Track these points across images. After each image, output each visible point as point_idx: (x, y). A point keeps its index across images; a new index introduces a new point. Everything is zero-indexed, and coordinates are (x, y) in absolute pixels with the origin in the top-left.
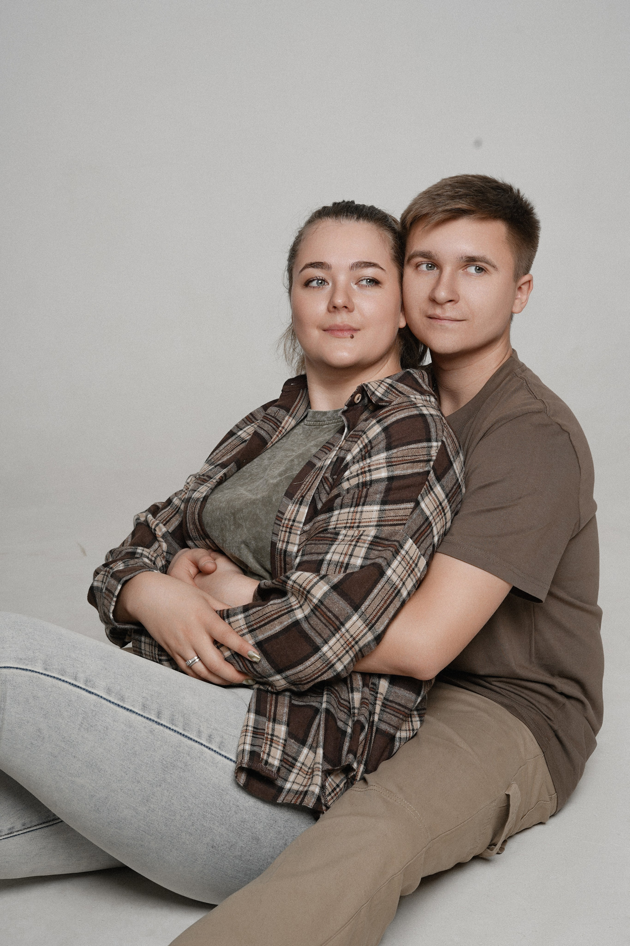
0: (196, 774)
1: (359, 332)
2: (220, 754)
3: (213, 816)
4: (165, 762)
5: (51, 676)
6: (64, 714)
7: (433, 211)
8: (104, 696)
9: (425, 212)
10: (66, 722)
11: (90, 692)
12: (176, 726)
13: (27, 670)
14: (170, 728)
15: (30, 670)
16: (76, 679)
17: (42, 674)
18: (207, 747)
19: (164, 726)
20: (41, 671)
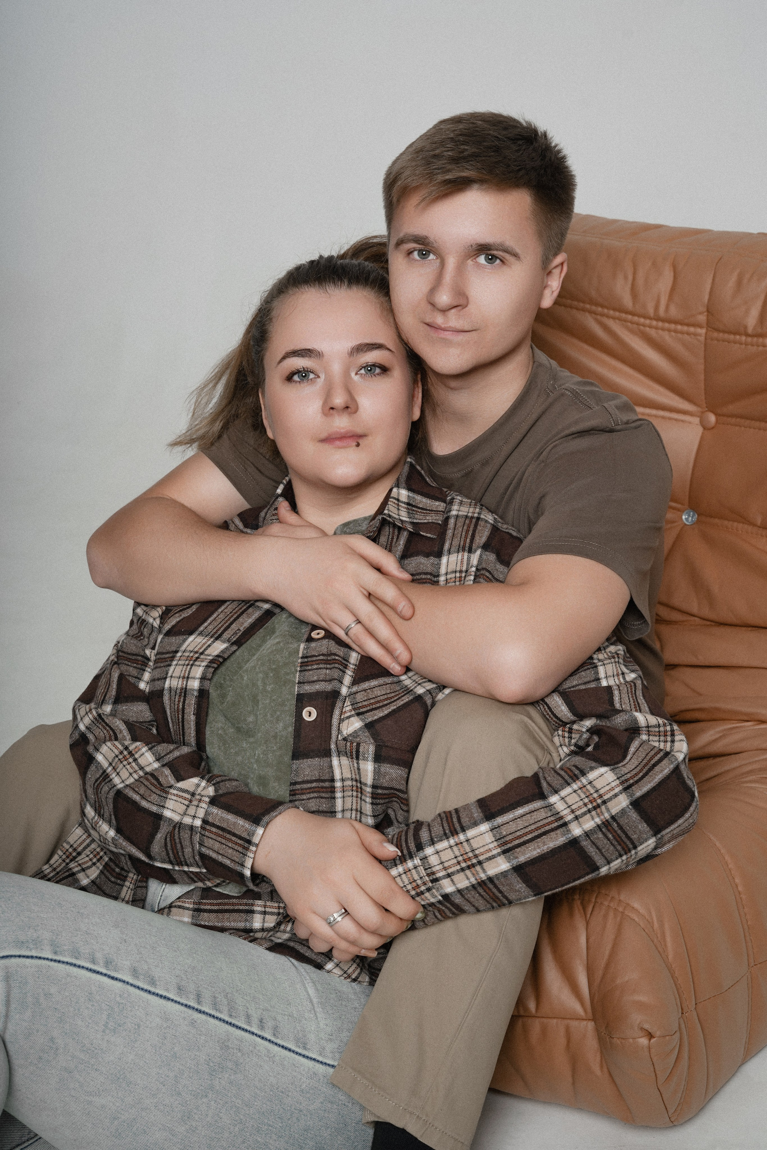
0: (250, 1076)
1: (364, 438)
2: (276, 1044)
3: (270, 1128)
4: (212, 1064)
5: (63, 962)
6: (84, 1014)
8: (131, 981)
10: (87, 1024)
11: (113, 978)
12: (220, 1012)
13: (32, 957)
14: (213, 1016)
15: (36, 957)
16: (93, 962)
17: (51, 960)
18: (259, 1036)
19: (207, 1014)
20: (50, 957)
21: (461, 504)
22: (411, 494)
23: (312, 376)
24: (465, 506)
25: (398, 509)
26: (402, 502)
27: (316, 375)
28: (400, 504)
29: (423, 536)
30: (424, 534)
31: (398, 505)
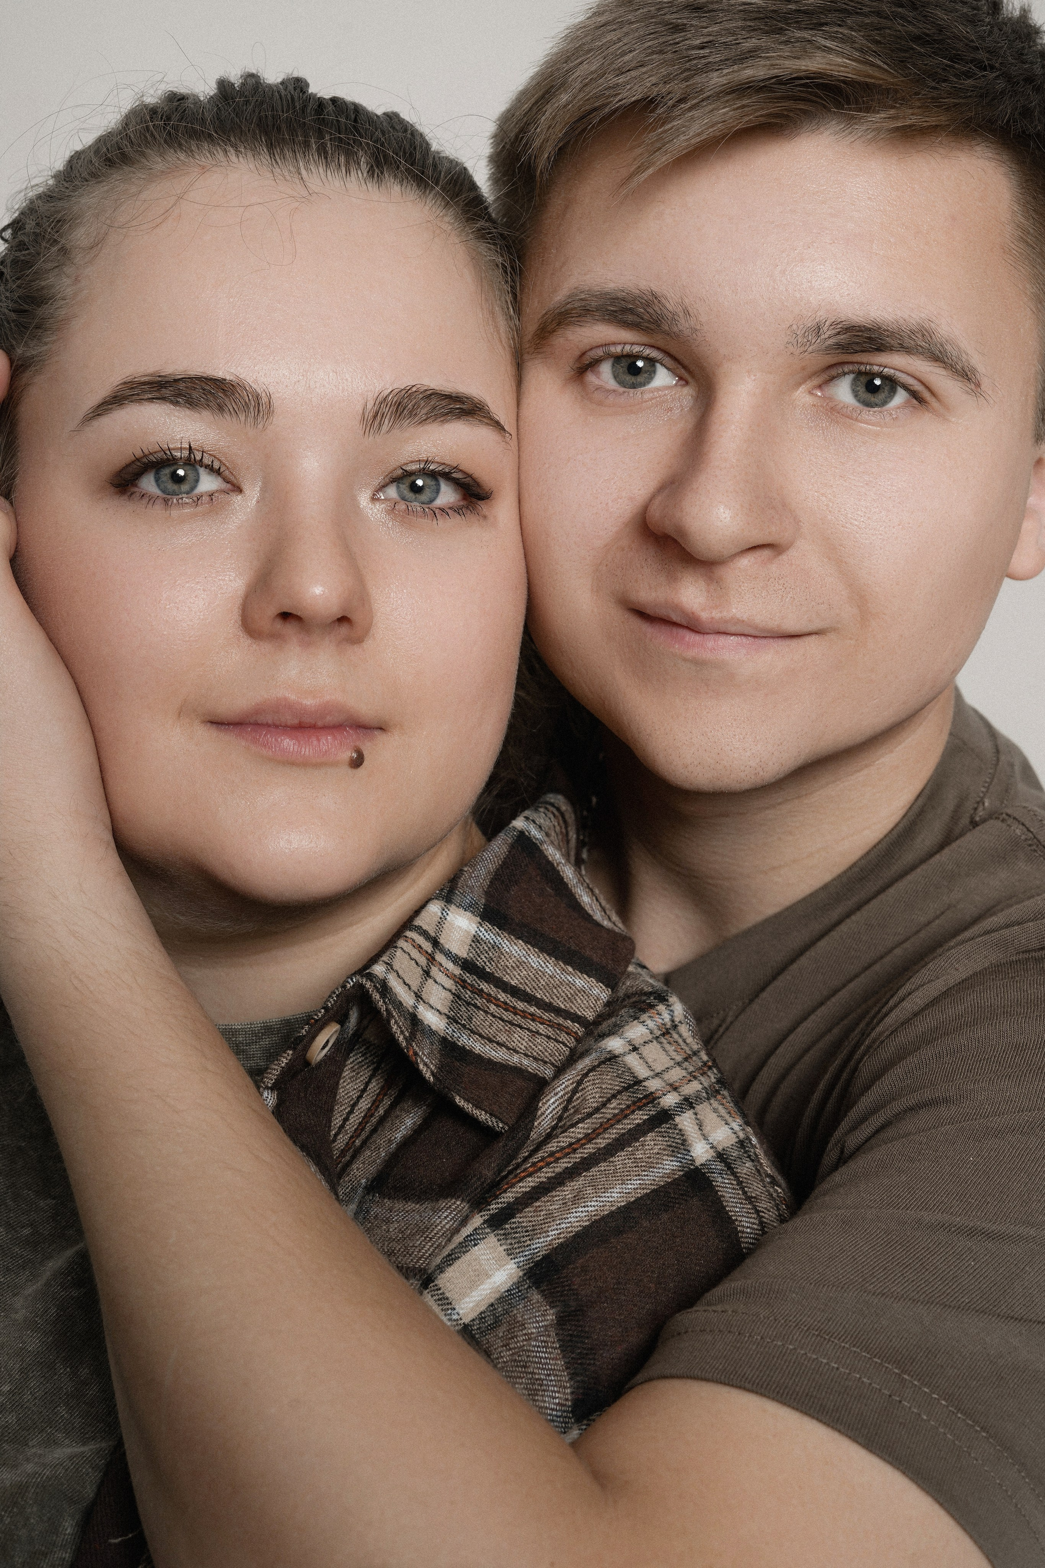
1: (380, 737)
7: (677, 88)
9: (632, 92)
21: (666, 1033)
22: (489, 934)
23: (207, 483)
24: (671, 1049)
25: (427, 973)
26: (448, 954)
27: (227, 481)
28: (440, 957)
29: (460, 1111)
30: (468, 1107)
31: (431, 959)
